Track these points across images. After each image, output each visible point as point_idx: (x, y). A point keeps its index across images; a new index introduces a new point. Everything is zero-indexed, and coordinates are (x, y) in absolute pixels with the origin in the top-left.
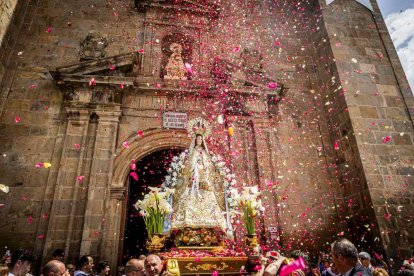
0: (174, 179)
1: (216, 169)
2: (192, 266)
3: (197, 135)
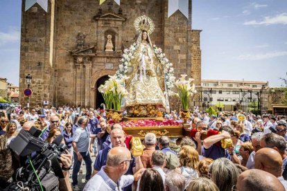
0: (126, 67)
1: (157, 59)
3: (143, 31)
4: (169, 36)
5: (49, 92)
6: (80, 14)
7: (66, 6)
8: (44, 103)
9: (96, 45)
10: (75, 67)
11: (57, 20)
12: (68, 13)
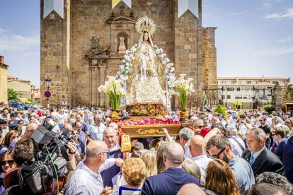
0: (127, 68)
1: (159, 60)
2: (141, 131)
3: (145, 32)
4: (179, 36)
5: (67, 93)
6: (93, 19)
7: (81, 12)
8: (63, 104)
9: (109, 47)
10: (90, 69)
11: (73, 25)
12: (82, 18)
